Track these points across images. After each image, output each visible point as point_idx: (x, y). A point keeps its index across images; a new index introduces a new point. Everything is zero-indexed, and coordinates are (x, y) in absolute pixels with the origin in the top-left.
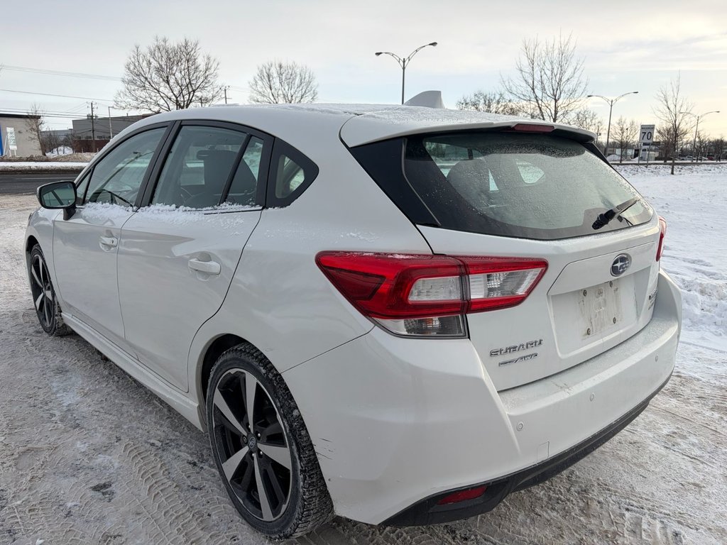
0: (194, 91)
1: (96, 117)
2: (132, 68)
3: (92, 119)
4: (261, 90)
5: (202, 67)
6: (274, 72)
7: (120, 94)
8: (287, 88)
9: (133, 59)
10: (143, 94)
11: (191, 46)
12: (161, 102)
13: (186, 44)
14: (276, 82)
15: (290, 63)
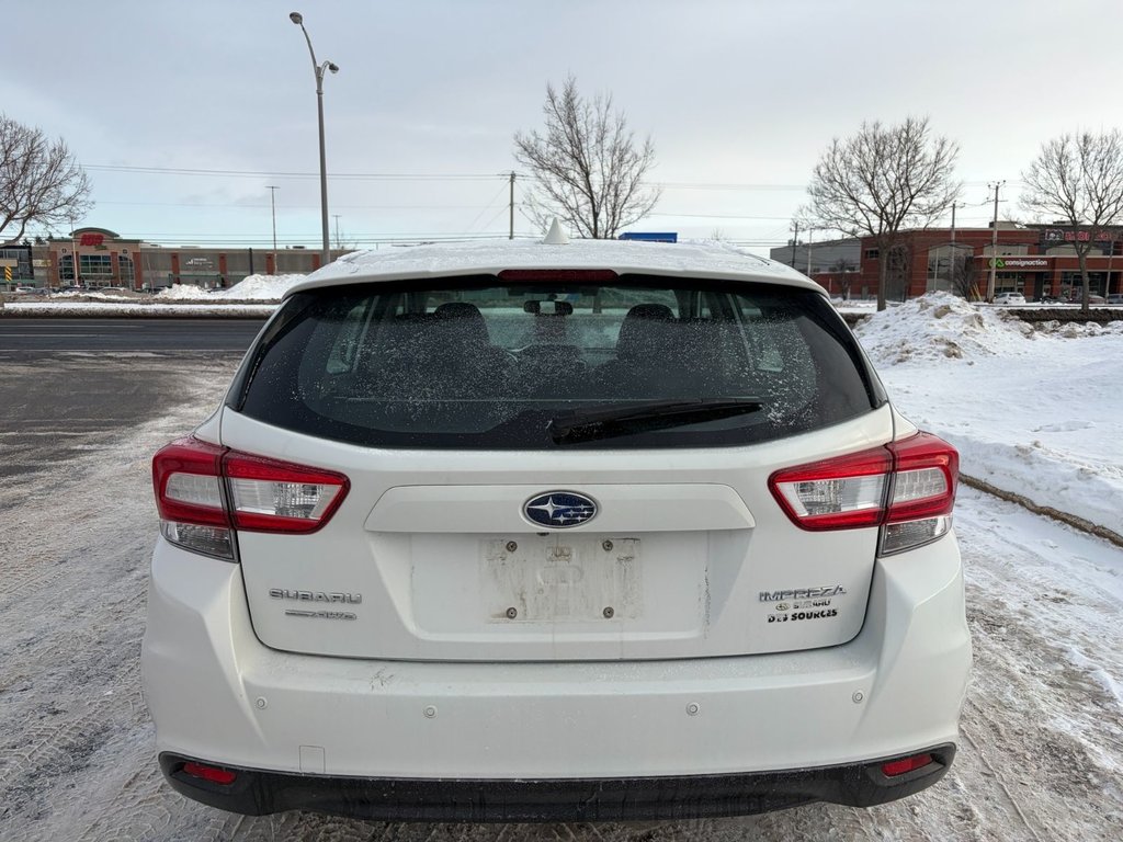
0: (912, 197)
1: (800, 242)
2: (823, 170)
3: (794, 246)
4: (1043, 184)
5: (931, 157)
6: (1073, 150)
7: (801, 211)
8: (1096, 177)
9: (826, 160)
10: (834, 207)
11: (916, 126)
12: (859, 216)
13: (909, 127)
14: (1075, 169)
15: (1108, 132)
